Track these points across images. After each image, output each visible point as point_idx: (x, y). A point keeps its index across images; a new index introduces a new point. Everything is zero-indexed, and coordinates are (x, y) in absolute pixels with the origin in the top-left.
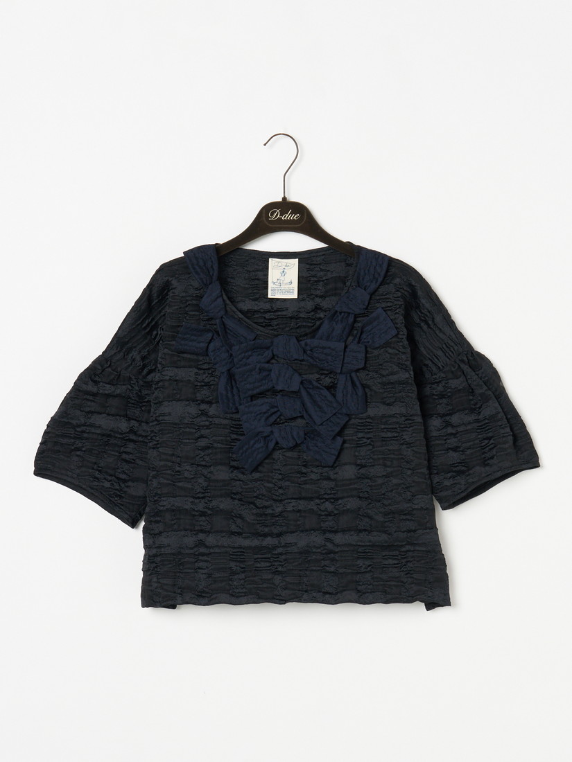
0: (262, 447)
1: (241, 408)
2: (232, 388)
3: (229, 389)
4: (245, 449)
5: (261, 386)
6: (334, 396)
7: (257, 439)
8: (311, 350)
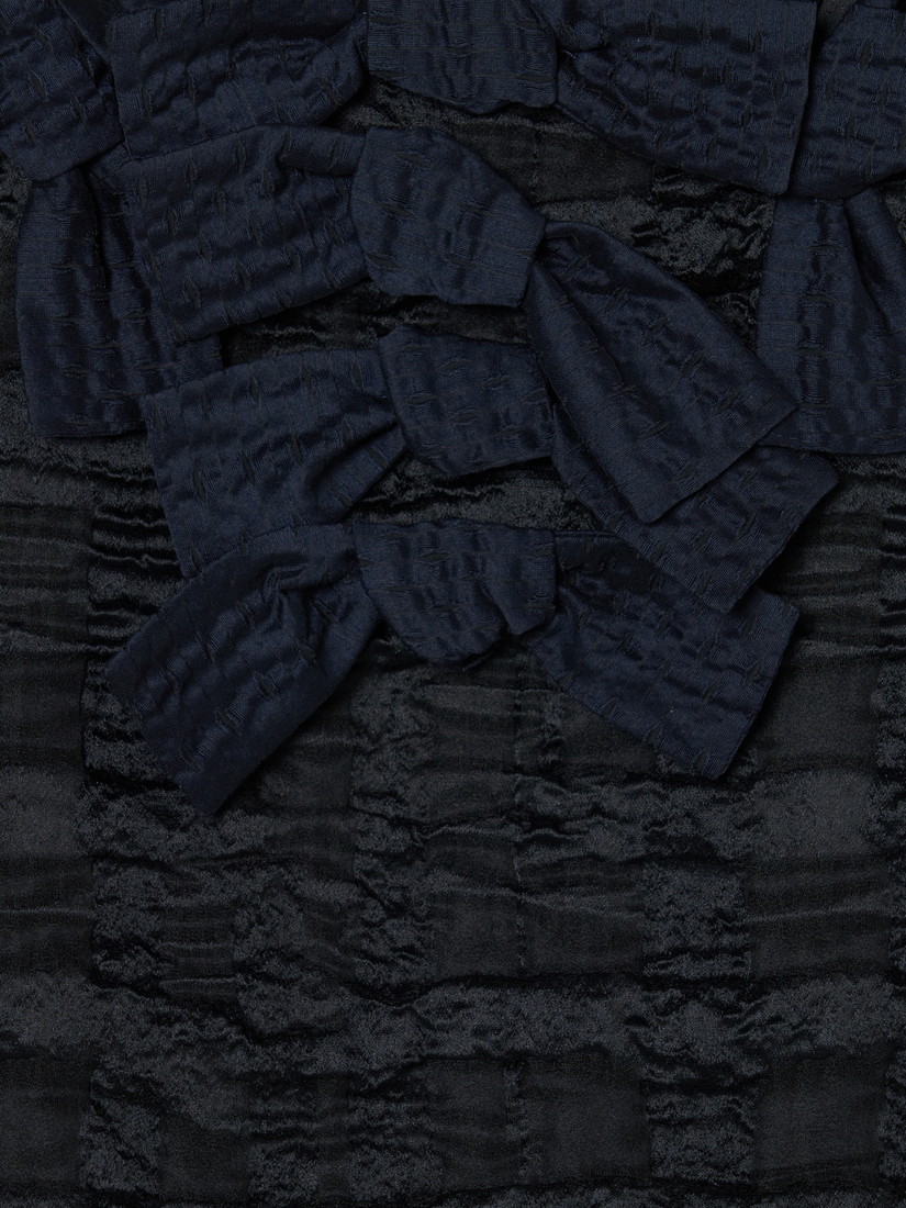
0: (288, 655)
1: (161, 405)
2: (103, 278)
3: (84, 283)
4: (178, 665)
5: (286, 268)
6: (744, 335)
7: (255, 600)
8: (601, 50)
